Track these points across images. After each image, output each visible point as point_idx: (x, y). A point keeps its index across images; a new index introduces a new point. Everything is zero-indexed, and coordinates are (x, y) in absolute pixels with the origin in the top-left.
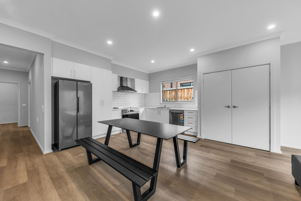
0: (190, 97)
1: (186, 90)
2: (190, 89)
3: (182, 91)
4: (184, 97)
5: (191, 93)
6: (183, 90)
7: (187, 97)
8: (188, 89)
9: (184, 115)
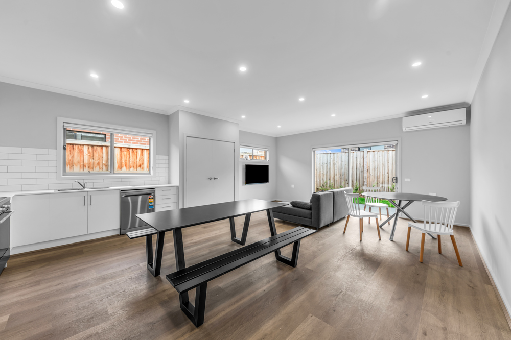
0: (98, 164)
1: (85, 148)
2: (99, 148)
3: (73, 148)
4: (79, 163)
5: (99, 155)
6: (76, 147)
7: (90, 164)
8: (93, 146)
9: (154, 196)
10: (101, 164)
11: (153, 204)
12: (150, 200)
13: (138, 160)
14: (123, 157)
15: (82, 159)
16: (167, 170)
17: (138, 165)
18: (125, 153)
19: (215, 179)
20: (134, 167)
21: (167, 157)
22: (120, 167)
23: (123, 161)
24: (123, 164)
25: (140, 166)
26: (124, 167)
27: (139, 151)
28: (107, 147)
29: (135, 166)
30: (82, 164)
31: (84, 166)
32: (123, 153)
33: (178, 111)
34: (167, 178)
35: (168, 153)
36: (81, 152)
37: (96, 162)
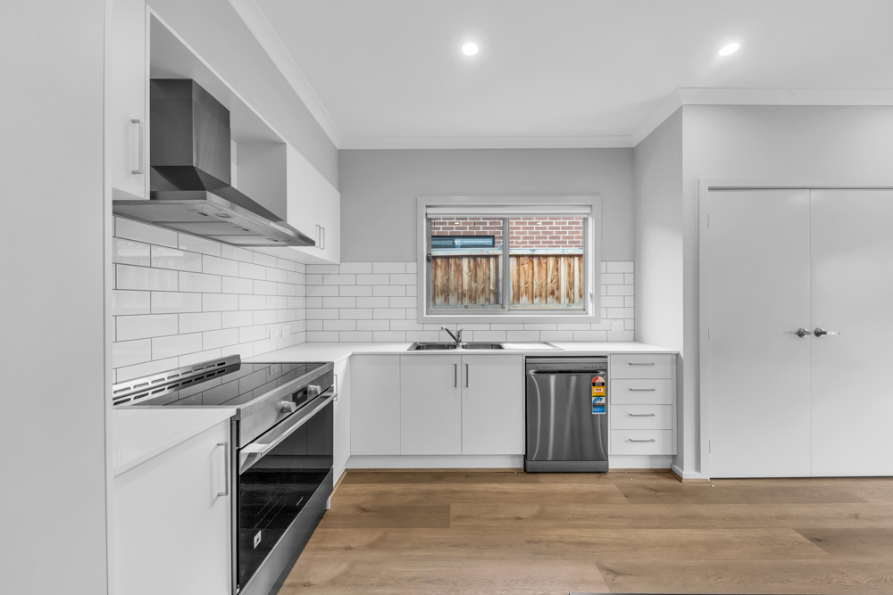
0: (483, 290)
1: (465, 261)
2: (484, 260)
3: (448, 265)
4: (456, 289)
5: (485, 274)
6: (452, 261)
7: (470, 290)
8: (475, 257)
9: (606, 379)
10: (487, 290)
11: (603, 401)
12: (594, 390)
13: (549, 280)
14: (522, 275)
15: (460, 282)
16: (630, 301)
17: (549, 291)
18: (526, 266)
19: (818, 334)
20: (541, 295)
21: (629, 266)
22: (517, 297)
23: (522, 284)
24: (522, 289)
25: (553, 293)
26: (524, 296)
27: (551, 261)
28: (496, 257)
29: (544, 294)
30: (460, 291)
31: (463, 294)
32: (521, 268)
33: (682, 107)
34: (630, 324)
35: (636, 256)
36: (459, 269)
37: (480, 287)
